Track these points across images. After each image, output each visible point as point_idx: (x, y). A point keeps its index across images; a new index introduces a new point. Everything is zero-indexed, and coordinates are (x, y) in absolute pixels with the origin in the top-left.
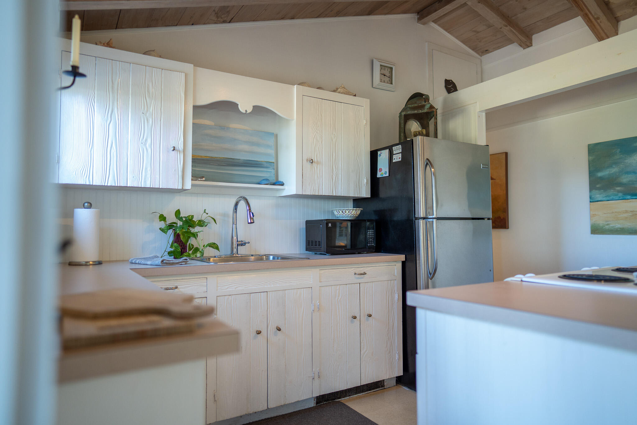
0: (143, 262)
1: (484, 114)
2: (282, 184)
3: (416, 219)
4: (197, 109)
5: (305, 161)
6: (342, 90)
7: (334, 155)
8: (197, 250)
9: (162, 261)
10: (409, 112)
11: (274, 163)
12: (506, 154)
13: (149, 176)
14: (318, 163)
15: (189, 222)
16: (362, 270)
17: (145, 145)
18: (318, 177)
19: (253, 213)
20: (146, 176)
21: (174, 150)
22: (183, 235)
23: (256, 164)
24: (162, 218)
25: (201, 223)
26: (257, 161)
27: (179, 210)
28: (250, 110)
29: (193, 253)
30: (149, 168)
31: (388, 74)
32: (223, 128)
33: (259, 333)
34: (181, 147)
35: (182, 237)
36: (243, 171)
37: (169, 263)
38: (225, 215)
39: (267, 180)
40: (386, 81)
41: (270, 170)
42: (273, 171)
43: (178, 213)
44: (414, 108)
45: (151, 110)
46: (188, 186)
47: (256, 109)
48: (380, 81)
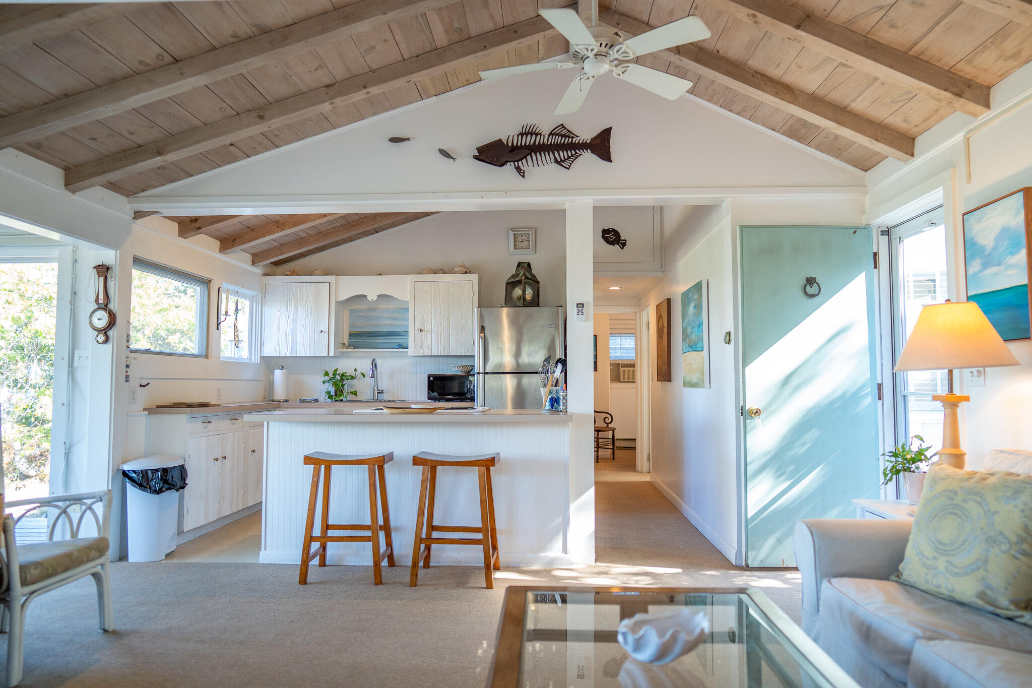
4: (337, 303)
5: (416, 331)
10: (509, 281)
12: (669, 300)
14: (427, 331)
15: (344, 376)
17: (306, 331)
18: (427, 342)
21: (321, 332)
23: (399, 334)
24: (326, 374)
27: (337, 368)
28: (375, 298)
29: (343, 397)
30: (308, 345)
31: (525, 240)
34: (327, 330)
36: (382, 339)
43: (336, 371)
45: (310, 308)
46: (332, 353)
47: (380, 296)
48: (515, 249)
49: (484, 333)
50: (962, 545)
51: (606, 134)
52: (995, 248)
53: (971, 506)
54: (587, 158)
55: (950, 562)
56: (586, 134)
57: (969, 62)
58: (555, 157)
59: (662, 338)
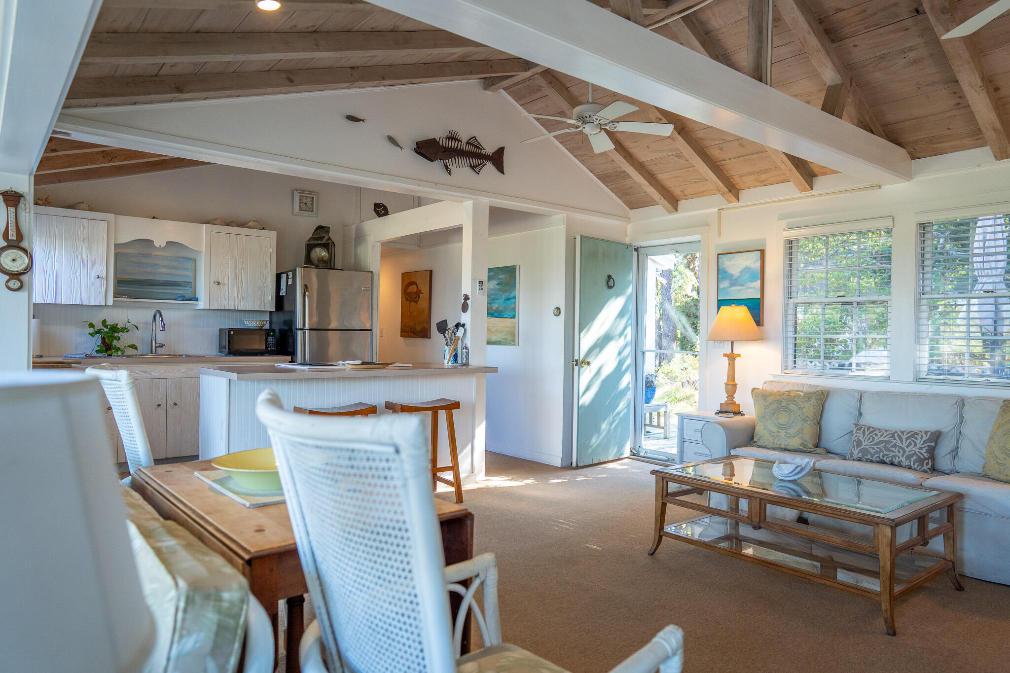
0: (73, 356)
1: (380, 244)
2: (197, 300)
3: (297, 329)
4: (117, 246)
5: (212, 284)
6: (251, 224)
7: (240, 277)
8: (119, 349)
9: (86, 355)
10: (311, 242)
11: (191, 282)
12: (431, 272)
13: (78, 296)
14: (224, 284)
15: (114, 329)
17: (76, 274)
18: (224, 295)
19: (164, 323)
20: (76, 295)
21: (98, 278)
22: (108, 339)
23: (177, 284)
24: (91, 325)
25: (124, 330)
26: (175, 281)
27: (105, 319)
28: (163, 245)
29: (115, 352)
30: (79, 291)
31: (309, 202)
32: (144, 255)
33: (159, 405)
34: (104, 275)
35: (106, 340)
36: (163, 289)
37: (94, 357)
38: (147, 323)
39: (184, 297)
40: (306, 210)
41: (188, 289)
42: (190, 289)
43: (104, 322)
44: (315, 239)
45: (80, 248)
46: (110, 302)
47: (170, 244)
48: (300, 210)
49: (308, 292)
50: (792, 424)
51: (501, 151)
52: (740, 277)
53: (791, 406)
54: (489, 167)
55: (787, 432)
56: (489, 148)
57: (740, 177)
58: (470, 162)
59: (416, 302)
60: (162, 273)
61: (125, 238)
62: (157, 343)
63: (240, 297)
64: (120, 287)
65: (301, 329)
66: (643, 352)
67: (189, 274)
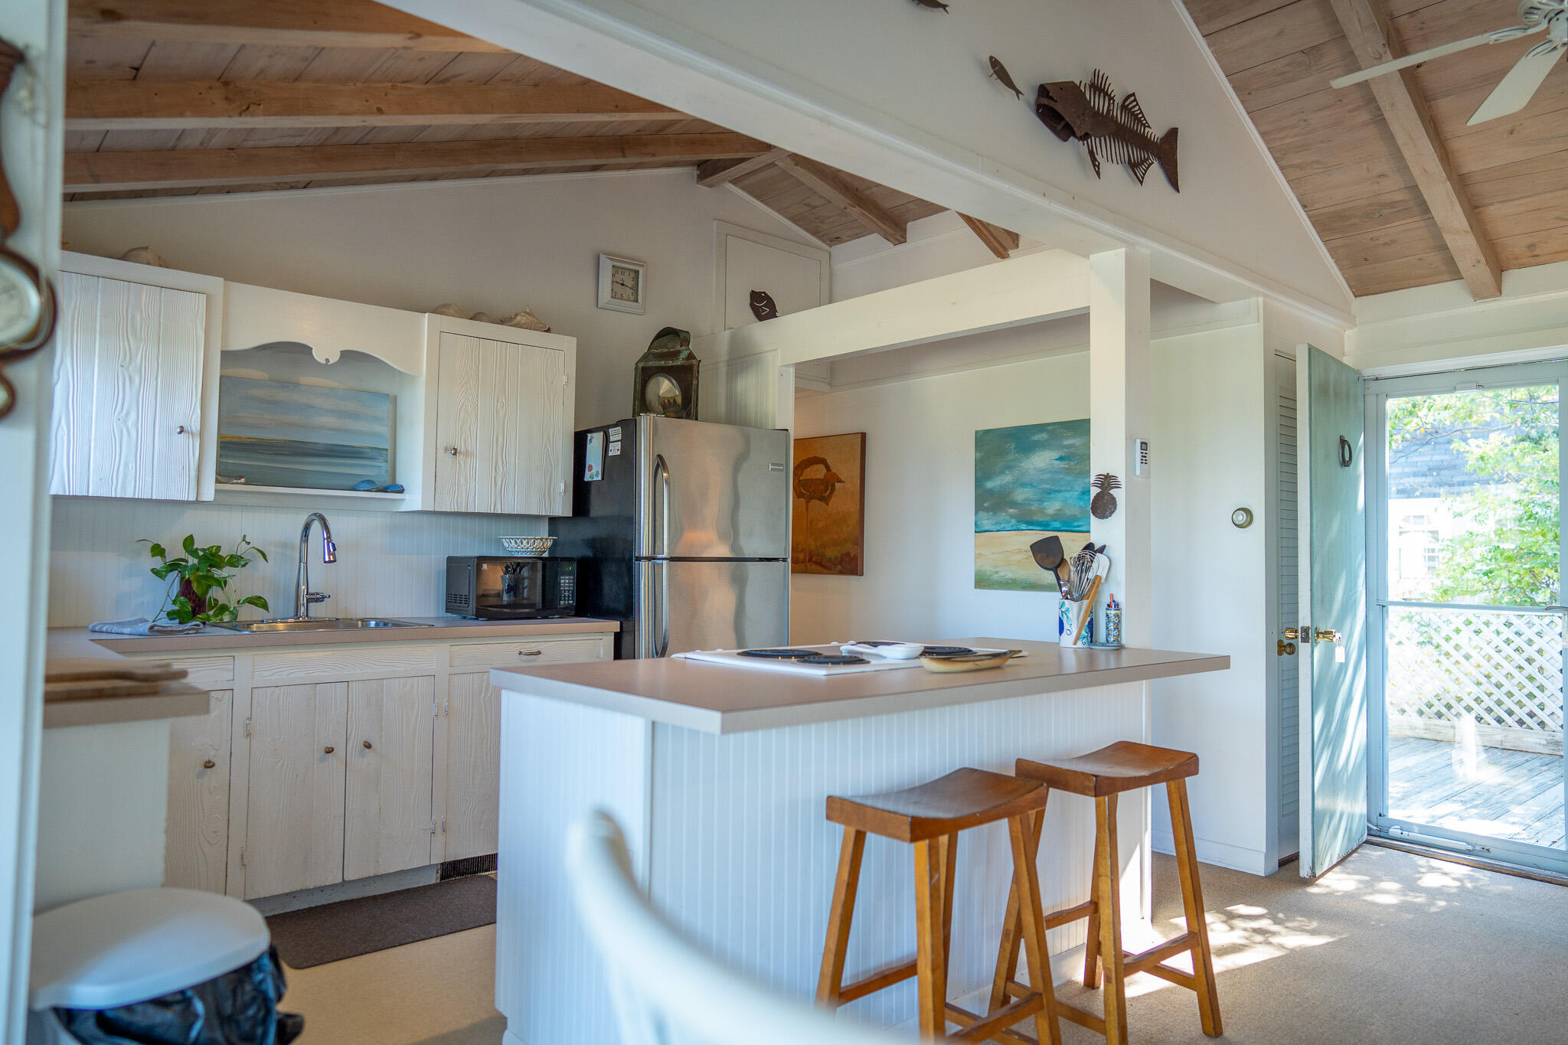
0: (115, 629)
1: (792, 370)
2: (401, 491)
3: (639, 559)
4: (227, 356)
5: (441, 451)
6: (524, 318)
7: (500, 439)
8: (224, 608)
9: (151, 628)
10: (650, 364)
11: (387, 450)
12: (863, 436)
13: (131, 477)
14: (467, 454)
15: (212, 558)
16: (534, 647)
17: (125, 422)
18: (466, 480)
19: (334, 545)
20: (125, 476)
21: (181, 432)
22: (199, 582)
23: (351, 452)
24: (158, 550)
25: (235, 561)
26: (353, 447)
27: (191, 536)
28: (334, 358)
29: (216, 615)
30: (132, 465)
31: (629, 282)
32: (285, 385)
33: (329, 751)
34: (195, 425)
35: (195, 586)
36: (325, 464)
37: (166, 631)
38: (285, 545)
39: (371, 482)
40: (625, 297)
41: (380, 464)
42: (384, 464)
43: (189, 542)
44: (661, 356)
45: (139, 360)
46: (209, 493)
47: (348, 356)
48: (612, 297)
49: (668, 473)
51: (1172, 134)
58: (1128, 151)
59: (825, 500)
60: (324, 429)
61: (245, 340)
62: (310, 591)
63: (499, 483)
64: (227, 456)
65: (648, 559)
66: (1383, 606)
67: (384, 429)
